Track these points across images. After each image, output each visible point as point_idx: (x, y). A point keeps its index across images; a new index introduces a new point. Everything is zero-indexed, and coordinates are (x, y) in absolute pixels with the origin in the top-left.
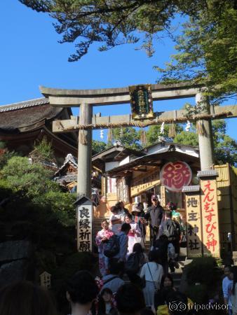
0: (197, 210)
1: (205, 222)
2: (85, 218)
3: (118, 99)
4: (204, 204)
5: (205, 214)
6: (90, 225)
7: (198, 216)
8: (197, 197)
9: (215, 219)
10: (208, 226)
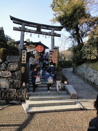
0: (52, 56)
1: (54, 59)
2: (24, 54)
3: (32, 25)
4: (54, 55)
5: (54, 57)
6: (26, 56)
7: (52, 57)
8: (52, 53)
9: (56, 58)
10: (54, 60)
